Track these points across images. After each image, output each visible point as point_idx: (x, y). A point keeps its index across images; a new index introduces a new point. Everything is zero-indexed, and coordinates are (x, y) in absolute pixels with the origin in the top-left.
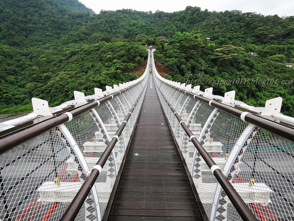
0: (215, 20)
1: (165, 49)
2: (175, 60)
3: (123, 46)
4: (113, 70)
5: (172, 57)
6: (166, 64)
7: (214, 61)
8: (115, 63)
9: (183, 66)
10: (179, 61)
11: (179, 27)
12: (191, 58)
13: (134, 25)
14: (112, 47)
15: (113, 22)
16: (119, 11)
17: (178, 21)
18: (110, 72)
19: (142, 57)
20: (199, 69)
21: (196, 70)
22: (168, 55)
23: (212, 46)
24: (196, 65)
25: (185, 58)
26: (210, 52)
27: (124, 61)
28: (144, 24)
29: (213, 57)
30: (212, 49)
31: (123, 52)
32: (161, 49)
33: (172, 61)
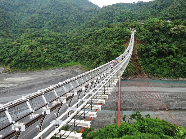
0: (178, 5)
1: (141, 30)
2: (147, 37)
3: (117, 30)
4: (113, 44)
5: (145, 35)
6: (141, 39)
7: (170, 35)
8: (114, 40)
9: (151, 39)
10: (148, 37)
11: (153, 12)
12: (155, 34)
13: (124, 13)
14: (112, 30)
15: (111, 13)
16: (114, 5)
17: (152, 8)
18: (111, 45)
19: (128, 36)
20: (160, 40)
21: (159, 41)
22: (142, 34)
23: (169, 26)
24: (159, 38)
25: (152, 35)
26: (168, 30)
27: (118, 39)
28: (130, 11)
29: (169, 33)
30: (169, 28)
31: (118, 34)
32: (139, 31)
33: (145, 37)
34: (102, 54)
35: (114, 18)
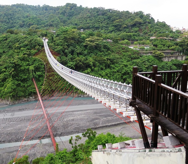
0: (87, 14)
1: (54, 39)
2: (61, 47)
3: (25, 38)
4: (21, 55)
5: (59, 45)
6: (56, 50)
7: (86, 46)
8: (22, 50)
9: (66, 51)
10: (63, 48)
11: (62, 19)
12: (70, 45)
13: (27, 17)
14: (17, 38)
15: (11, 15)
16: (14, 6)
17: (61, 14)
18: (20, 56)
19: (40, 46)
20: (76, 52)
21: (74, 53)
22: (56, 44)
23: (84, 37)
24: (74, 50)
25: (67, 46)
26: (83, 40)
27: (28, 49)
28: (35, 16)
29: (84, 44)
30: (84, 39)
31: (26, 42)
32: (52, 40)
33: (59, 48)
34: (8, 68)
35: (15, 23)
